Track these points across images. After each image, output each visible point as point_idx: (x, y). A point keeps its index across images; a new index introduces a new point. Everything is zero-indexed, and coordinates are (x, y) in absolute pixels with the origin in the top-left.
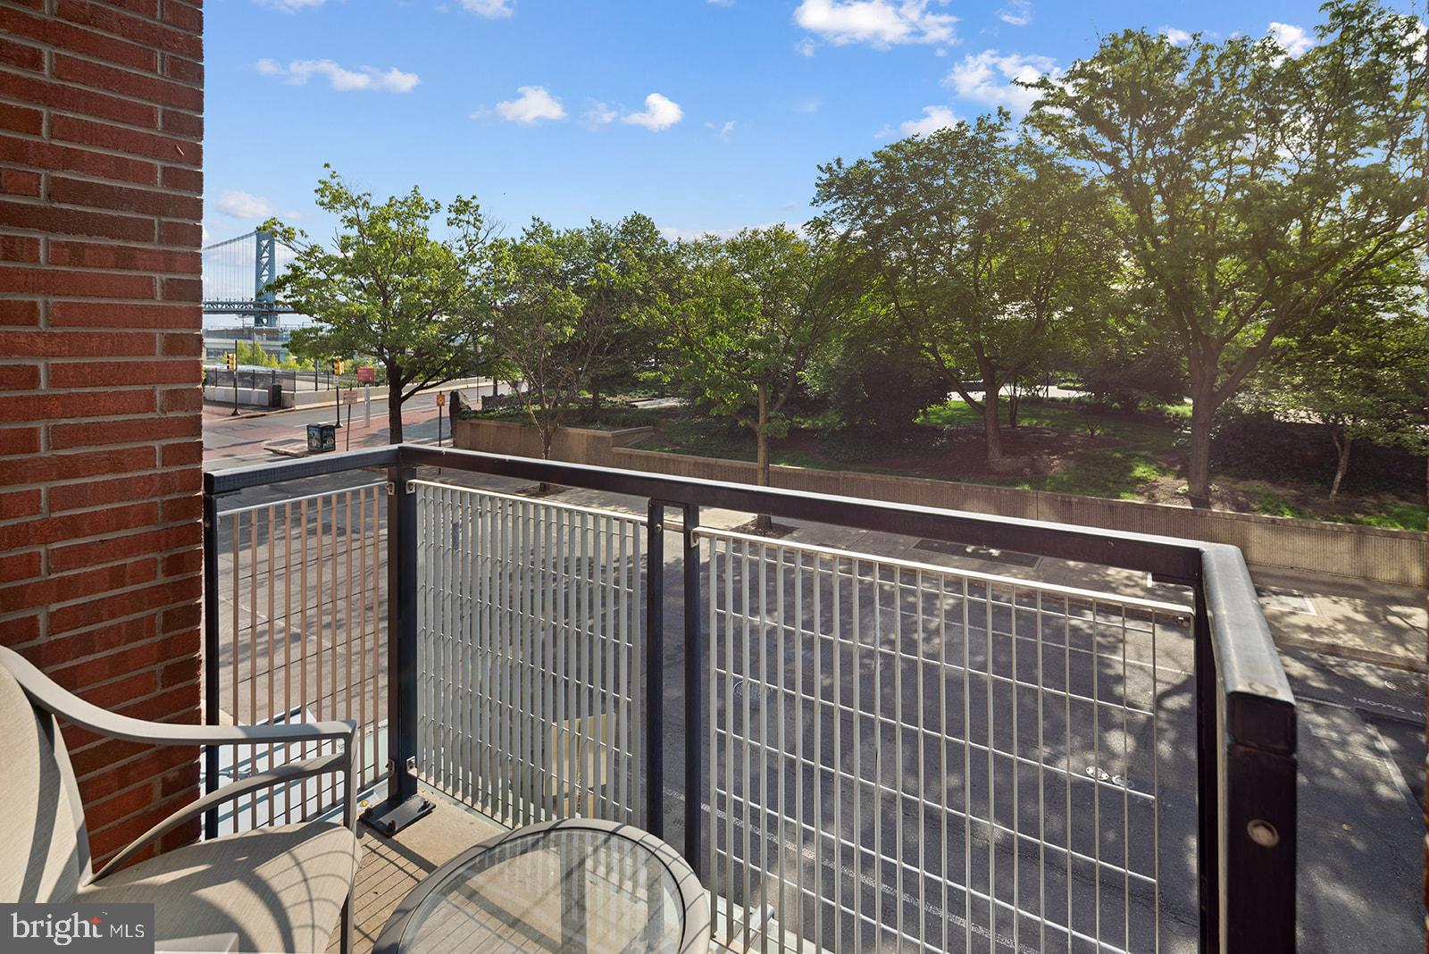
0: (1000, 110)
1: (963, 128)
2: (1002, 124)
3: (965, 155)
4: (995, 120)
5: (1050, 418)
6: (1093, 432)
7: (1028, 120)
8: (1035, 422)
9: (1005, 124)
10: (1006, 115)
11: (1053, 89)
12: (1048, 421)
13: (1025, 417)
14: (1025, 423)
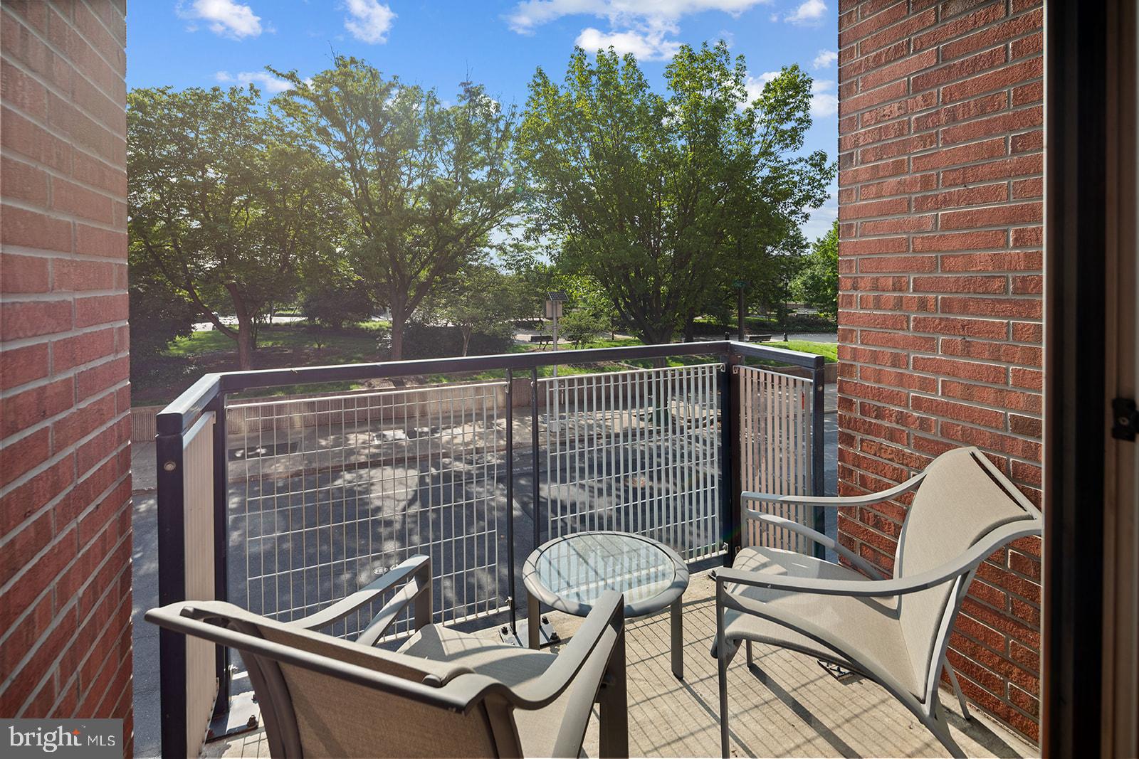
0: (252, 88)
1: (217, 93)
2: (252, 98)
3: (217, 117)
4: (247, 94)
5: (281, 339)
6: (319, 345)
7: (275, 101)
8: (270, 343)
9: (255, 99)
10: (256, 92)
11: (299, 83)
12: (281, 342)
13: (261, 340)
14: (263, 345)
